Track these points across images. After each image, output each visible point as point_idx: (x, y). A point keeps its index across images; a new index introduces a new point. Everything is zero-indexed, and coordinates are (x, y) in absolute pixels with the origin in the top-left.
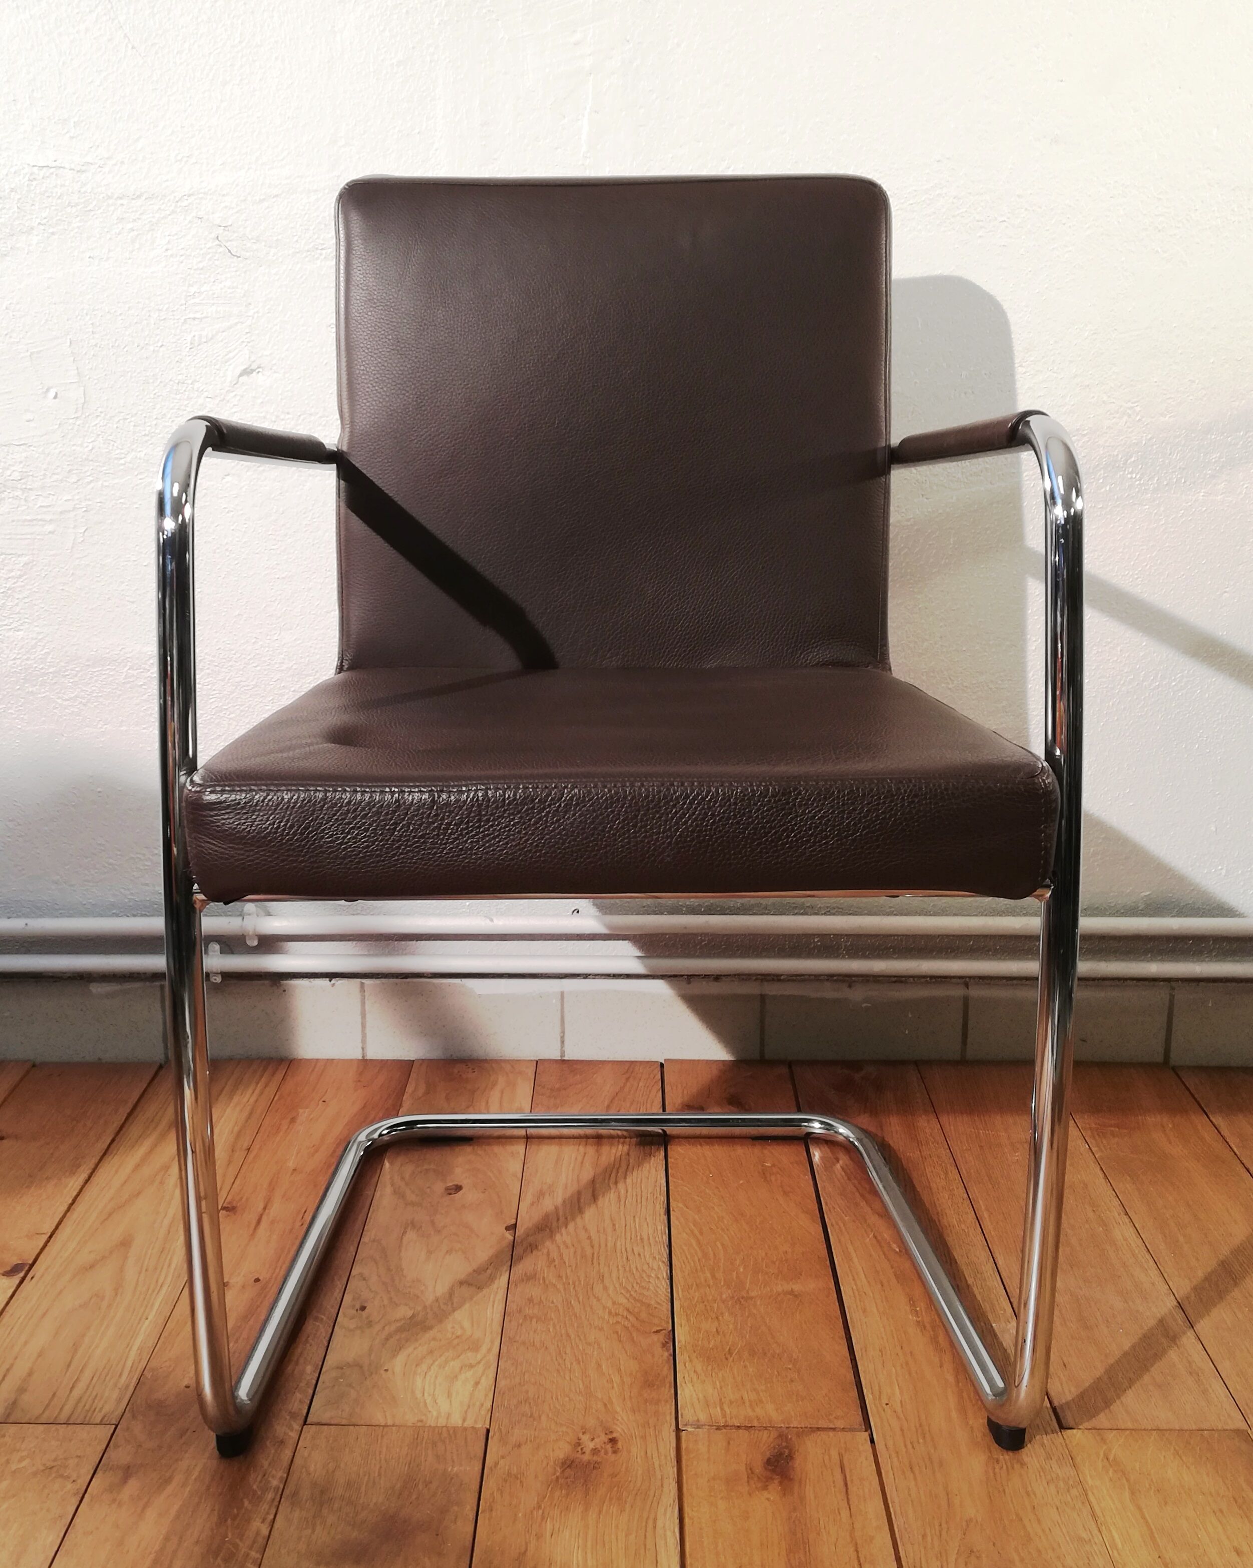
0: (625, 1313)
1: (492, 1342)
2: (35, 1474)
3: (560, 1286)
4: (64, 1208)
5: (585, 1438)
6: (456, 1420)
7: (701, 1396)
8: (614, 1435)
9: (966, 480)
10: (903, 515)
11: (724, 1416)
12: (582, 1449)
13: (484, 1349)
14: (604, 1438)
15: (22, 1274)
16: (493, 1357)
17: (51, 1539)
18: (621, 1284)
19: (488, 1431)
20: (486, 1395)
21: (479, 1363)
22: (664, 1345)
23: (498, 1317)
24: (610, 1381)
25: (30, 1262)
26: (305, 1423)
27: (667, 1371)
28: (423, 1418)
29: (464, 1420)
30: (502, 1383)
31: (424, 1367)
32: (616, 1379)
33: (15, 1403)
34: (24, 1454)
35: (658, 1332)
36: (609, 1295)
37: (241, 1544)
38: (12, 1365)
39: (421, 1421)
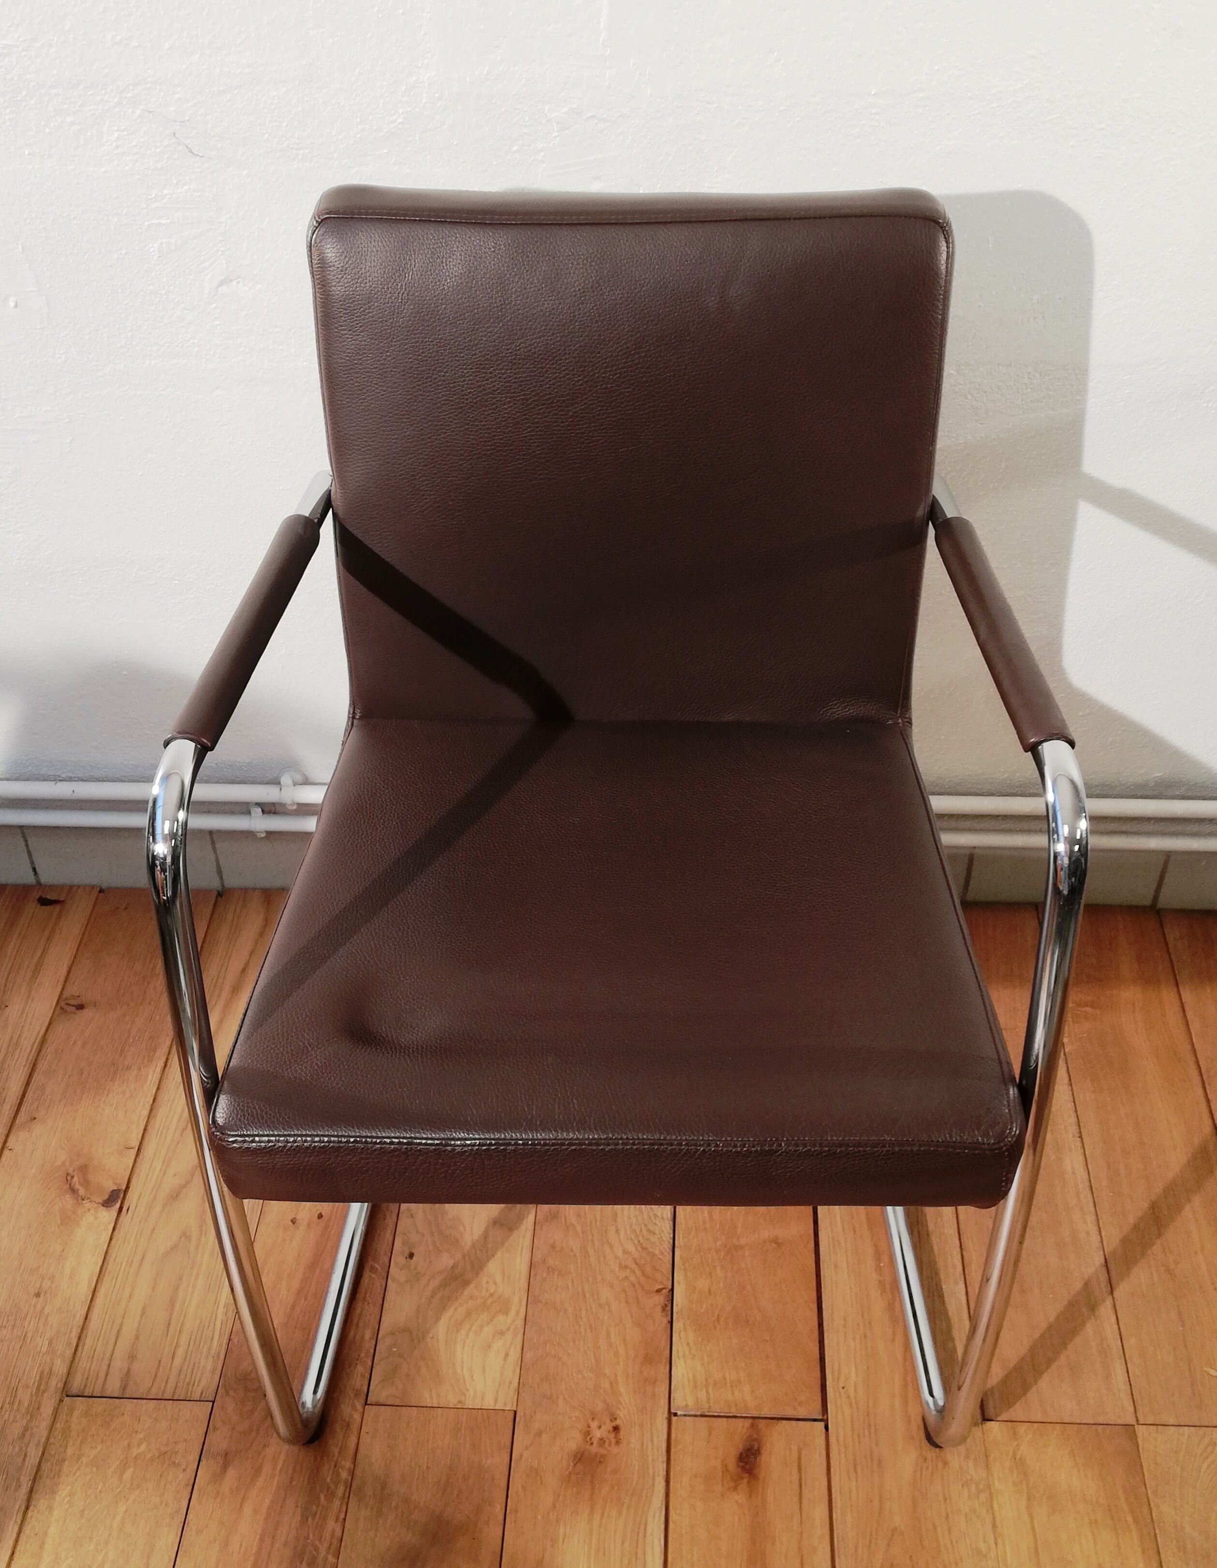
0: (633, 1266)
1: (520, 1301)
2: (152, 1460)
3: (579, 1228)
4: (146, 1112)
5: (594, 1425)
6: (489, 1403)
7: (691, 1376)
8: (618, 1422)
9: (1025, 407)
10: (953, 439)
11: (708, 1400)
12: (591, 1439)
13: (512, 1313)
14: (609, 1426)
15: (118, 1205)
16: (520, 1322)
17: (172, 1537)
18: (631, 1226)
19: (515, 1412)
20: (514, 1371)
21: (508, 1329)
22: (664, 1309)
23: (525, 1268)
24: (616, 1354)
25: (124, 1187)
26: (366, 1404)
27: (664, 1343)
28: (463, 1398)
29: (496, 1401)
30: (528, 1355)
31: (463, 1332)
32: (622, 1351)
33: (129, 1371)
34: (142, 1436)
35: (659, 1291)
36: (620, 1241)
37: (321, 1547)
38: (121, 1325)
39: (460, 1402)
